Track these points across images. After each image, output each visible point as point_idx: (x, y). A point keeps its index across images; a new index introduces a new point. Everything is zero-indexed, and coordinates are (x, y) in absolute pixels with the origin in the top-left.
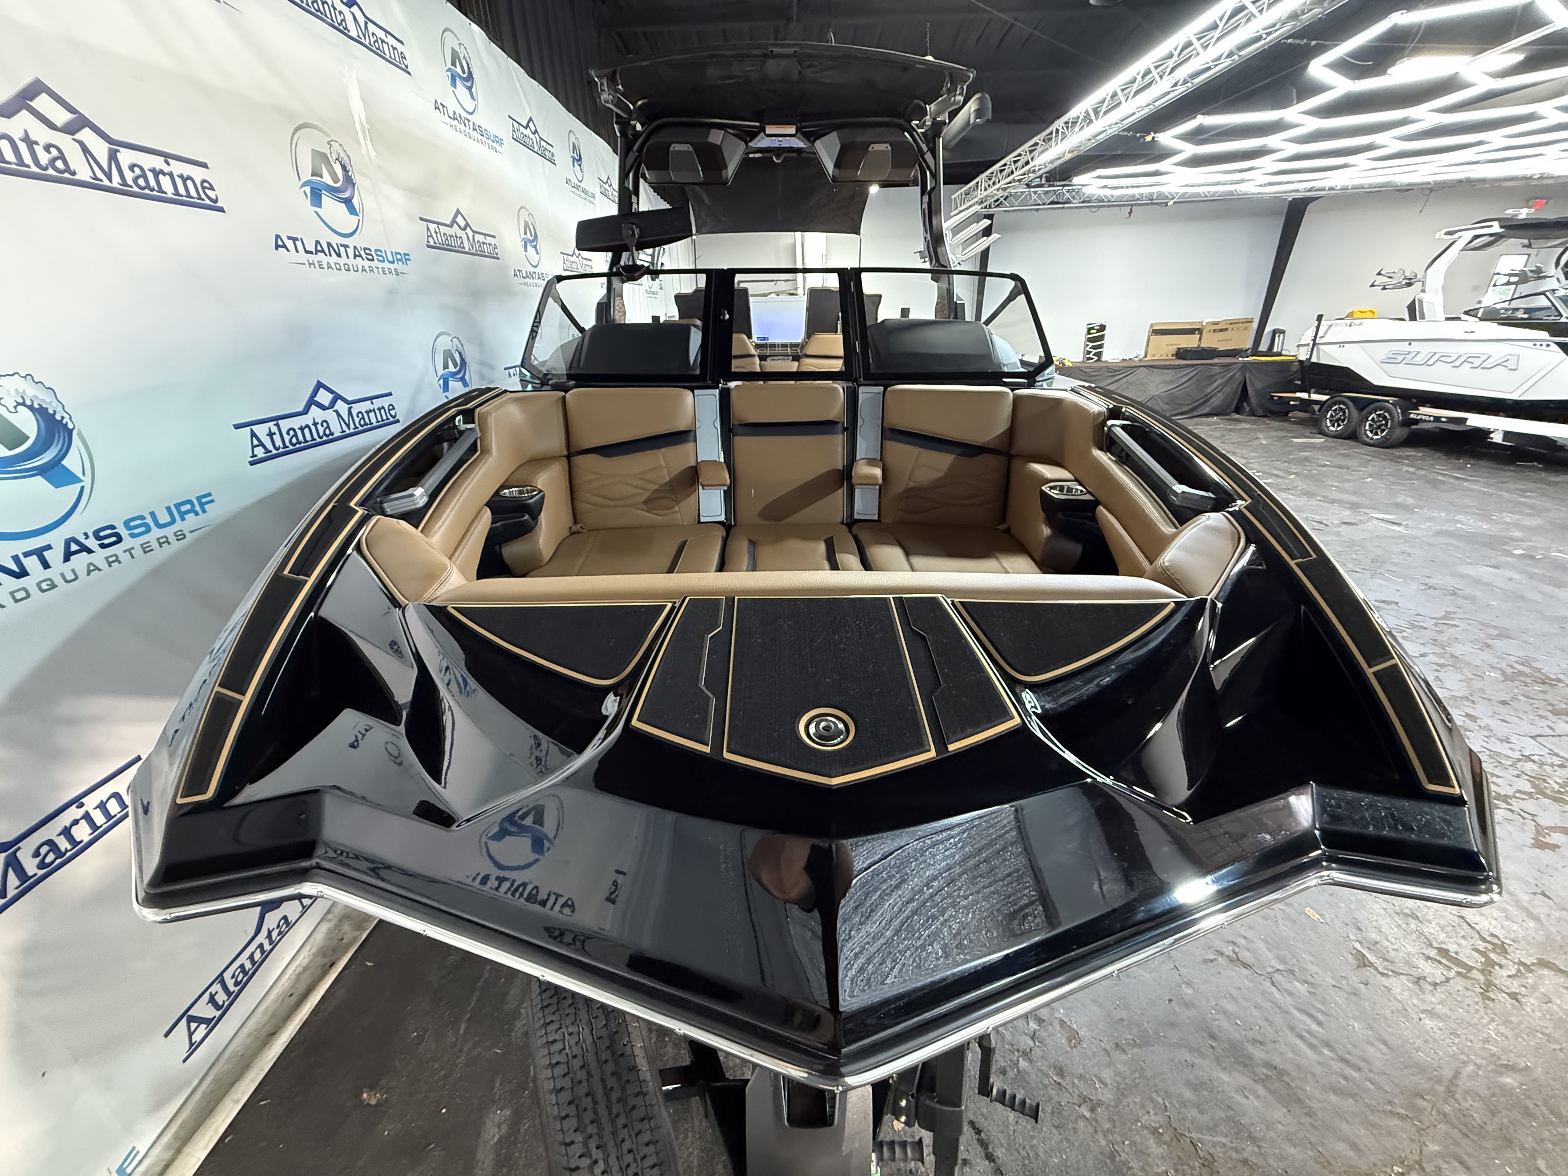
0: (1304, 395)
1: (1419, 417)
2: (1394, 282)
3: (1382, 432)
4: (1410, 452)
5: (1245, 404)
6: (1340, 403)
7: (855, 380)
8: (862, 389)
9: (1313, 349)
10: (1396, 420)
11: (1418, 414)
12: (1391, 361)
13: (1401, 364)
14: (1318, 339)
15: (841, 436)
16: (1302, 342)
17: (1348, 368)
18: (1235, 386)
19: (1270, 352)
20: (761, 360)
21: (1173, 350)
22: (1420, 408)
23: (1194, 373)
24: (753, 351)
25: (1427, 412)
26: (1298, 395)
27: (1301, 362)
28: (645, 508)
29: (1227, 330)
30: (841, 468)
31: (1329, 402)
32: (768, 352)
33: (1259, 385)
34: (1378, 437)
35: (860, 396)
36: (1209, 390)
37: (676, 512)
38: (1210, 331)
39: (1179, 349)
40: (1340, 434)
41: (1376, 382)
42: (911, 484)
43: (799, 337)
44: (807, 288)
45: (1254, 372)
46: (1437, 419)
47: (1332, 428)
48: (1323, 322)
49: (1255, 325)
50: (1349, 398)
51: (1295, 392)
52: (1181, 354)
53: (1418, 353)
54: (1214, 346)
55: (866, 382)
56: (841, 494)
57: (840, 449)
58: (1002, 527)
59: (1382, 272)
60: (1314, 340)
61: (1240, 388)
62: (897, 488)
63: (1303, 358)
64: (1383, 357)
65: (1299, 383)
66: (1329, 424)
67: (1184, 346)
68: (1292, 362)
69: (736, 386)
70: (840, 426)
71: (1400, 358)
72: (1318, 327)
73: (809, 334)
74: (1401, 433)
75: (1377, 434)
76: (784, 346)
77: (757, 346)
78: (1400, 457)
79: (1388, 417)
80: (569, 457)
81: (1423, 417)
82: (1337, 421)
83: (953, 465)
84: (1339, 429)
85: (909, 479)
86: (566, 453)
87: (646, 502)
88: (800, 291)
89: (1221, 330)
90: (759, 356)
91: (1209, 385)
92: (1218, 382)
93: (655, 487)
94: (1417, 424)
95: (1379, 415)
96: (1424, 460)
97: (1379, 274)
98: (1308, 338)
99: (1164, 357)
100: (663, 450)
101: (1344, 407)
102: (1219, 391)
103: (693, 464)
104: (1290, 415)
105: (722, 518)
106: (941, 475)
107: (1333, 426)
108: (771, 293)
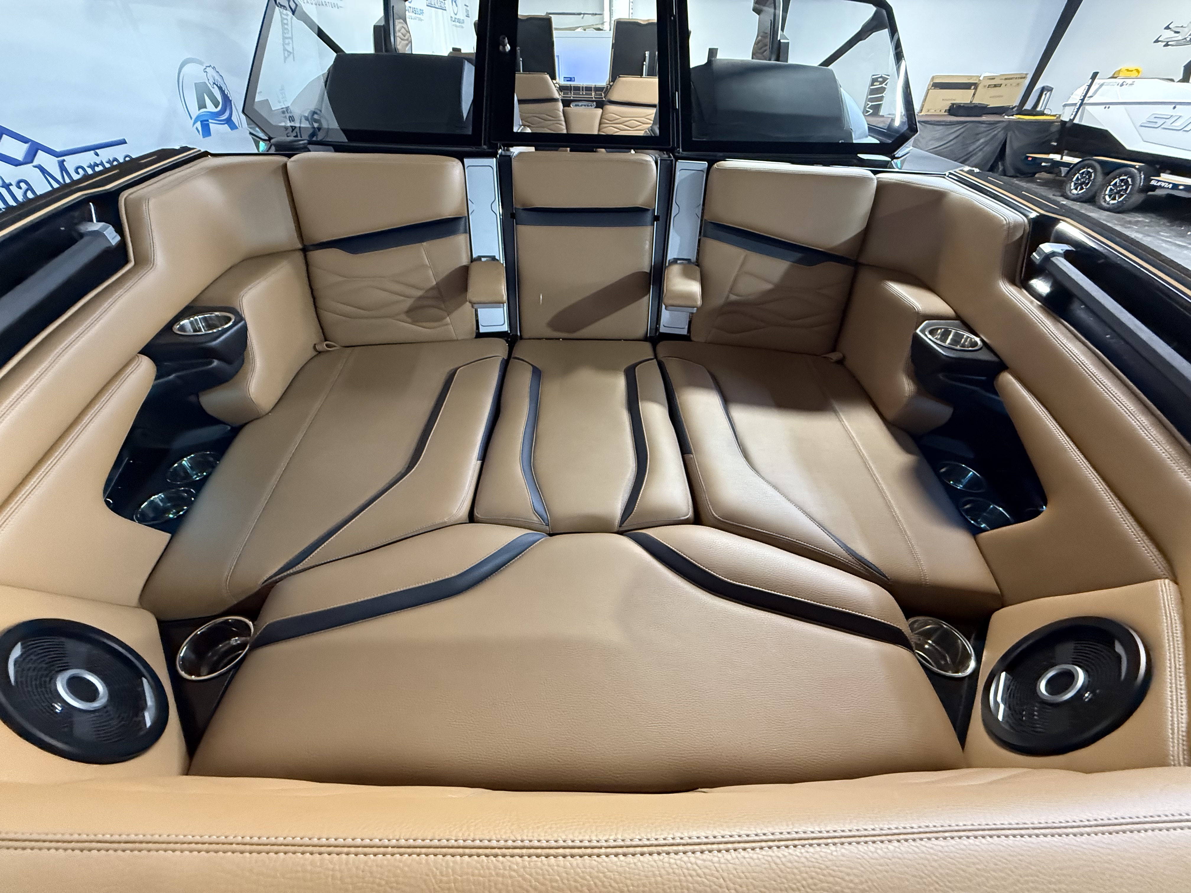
0: (1057, 157)
1: (1159, 184)
2: (1180, 38)
3: (1119, 198)
4: (1139, 218)
5: (1000, 163)
6: (1089, 166)
7: (672, 150)
8: (681, 164)
9: (1078, 109)
10: (1137, 185)
11: (1159, 181)
12: (1150, 125)
13: (1159, 129)
14: (1086, 99)
15: (649, 229)
16: (1069, 102)
17: (1107, 131)
18: (996, 145)
19: (1033, 112)
20: (564, 106)
21: (947, 105)
22: (1162, 174)
23: (962, 130)
24: (557, 95)
25: (1167, 179)
26: (1052, 156)
27: (1064, 123)
28: (409, 320)
29: (1000, 85)
30: (648, 271)
31: (1079, 166)
32: (571, 96)
33: (1016, 145)
34: (1115, 202)
35: (678, 174)
36: (971, 149)
37: (447, 325)
38: (985, 86)
39: (953, 104)
40: (1081, 198)
41: (1129, 146)
42: (733, 298)
43: (603, 81)
44: (613, 19)
45: (1016, 132)
46: (1175, 186)
47: (1075, 192)
48: (1096, 81)
49: (1027, 81)
50: (1100, 162)
51: (1049, 154)
52: (954, 110)
53: (1180, 117)
54: (985, 102)
55: (685, 154)
56: (646, 302)
57: (647, 246)
58: (835, 356)
59: (1170, 26)
60: (1083, 100)
61: (1000, 146)
62: (717, 301)
63: (1065, 118)
64: (1143, 120)
65: (1055, 144)
66: (1072, 187)
67: (957, 102)
68: (1051, 123)
69: (520, 153)
70: (649, 217)
71: (1160, 122)
72: (1090, 86)
73: (614, 77)
74: (1138, 198)
75: (1114, 199)
76: (589, 89)
77: (562, 89)
78: (1130, 222)
79: (1130, 182)
80: (305, 250)
81: (1163, 184)
82: (1081, 184)
83: (787, 275)
84: (1080, 192)
85: (731, 291)
86: (300, 246)
87: (410, 312)
88: (606, 27)
89: (995, 86)
90: (563, 101)
91: (973, 143)
92: (982, 141)
93: (419, 293)
94: (1154, 191)
95: (1122, 180)
96: (1152, 227)
97: (1168, 28)
98: (1076, 98)
99: (938, 113)
100: (424, 244)
101: (1091, 170)
102: (980, 150)
103: (464, 261)
104: (1037, 176)
105: (505, 328)
106: (769, 286)
107: (1076, 189)
108: (578, 27)
